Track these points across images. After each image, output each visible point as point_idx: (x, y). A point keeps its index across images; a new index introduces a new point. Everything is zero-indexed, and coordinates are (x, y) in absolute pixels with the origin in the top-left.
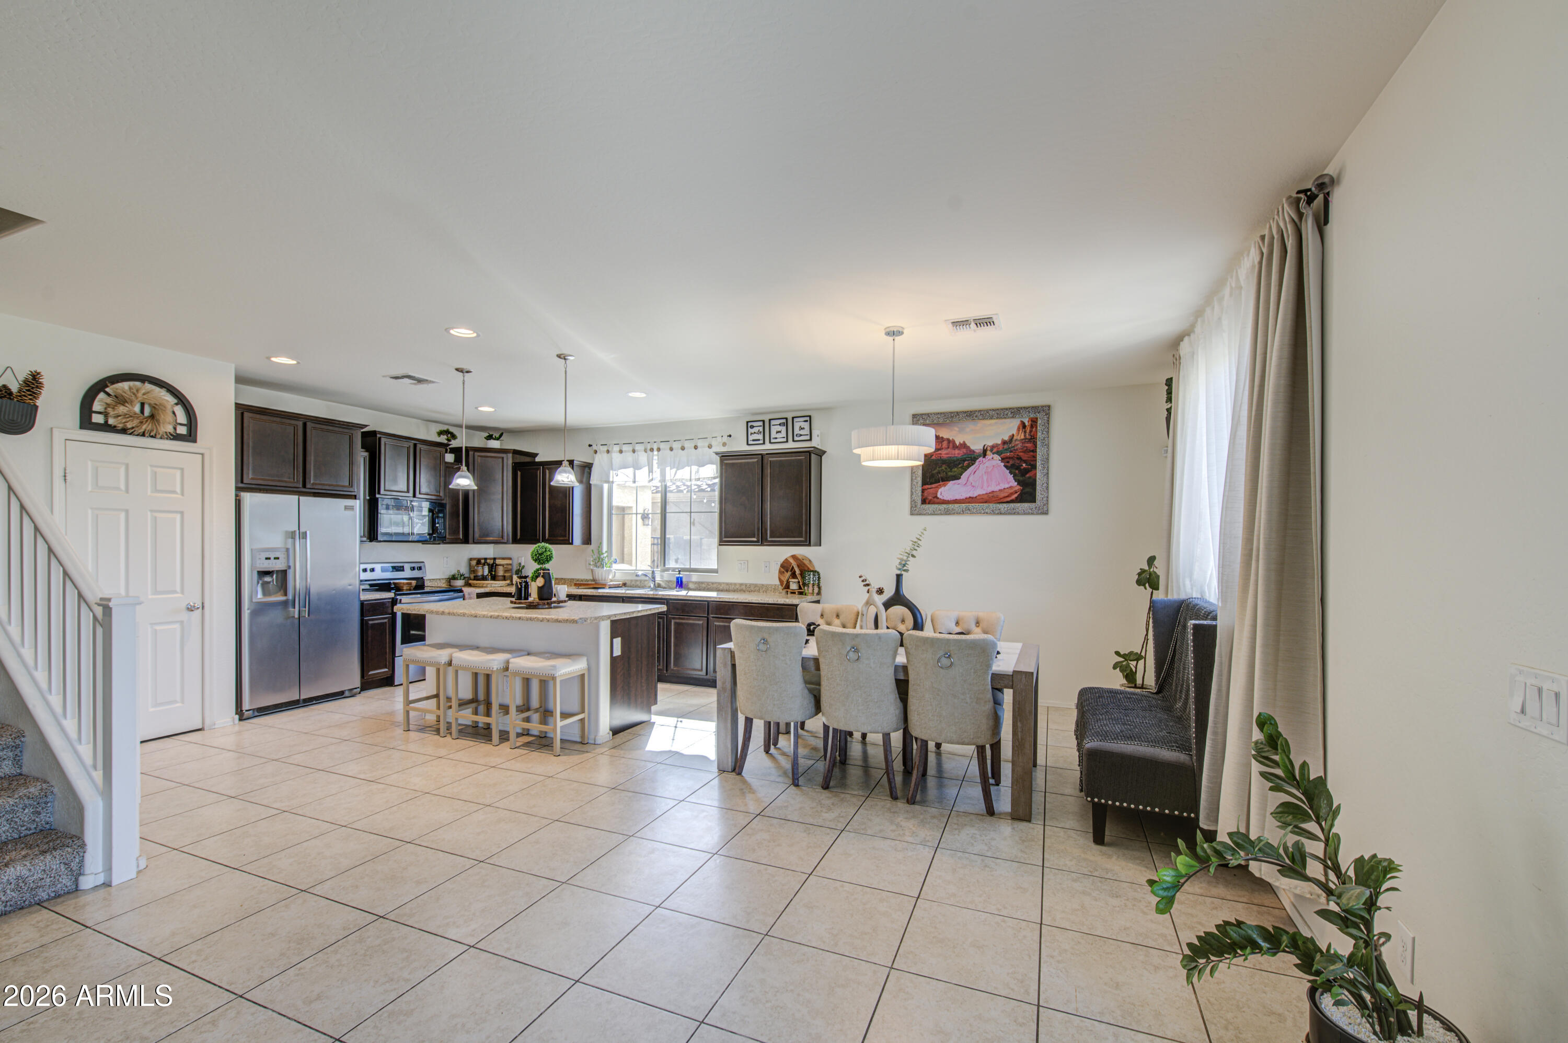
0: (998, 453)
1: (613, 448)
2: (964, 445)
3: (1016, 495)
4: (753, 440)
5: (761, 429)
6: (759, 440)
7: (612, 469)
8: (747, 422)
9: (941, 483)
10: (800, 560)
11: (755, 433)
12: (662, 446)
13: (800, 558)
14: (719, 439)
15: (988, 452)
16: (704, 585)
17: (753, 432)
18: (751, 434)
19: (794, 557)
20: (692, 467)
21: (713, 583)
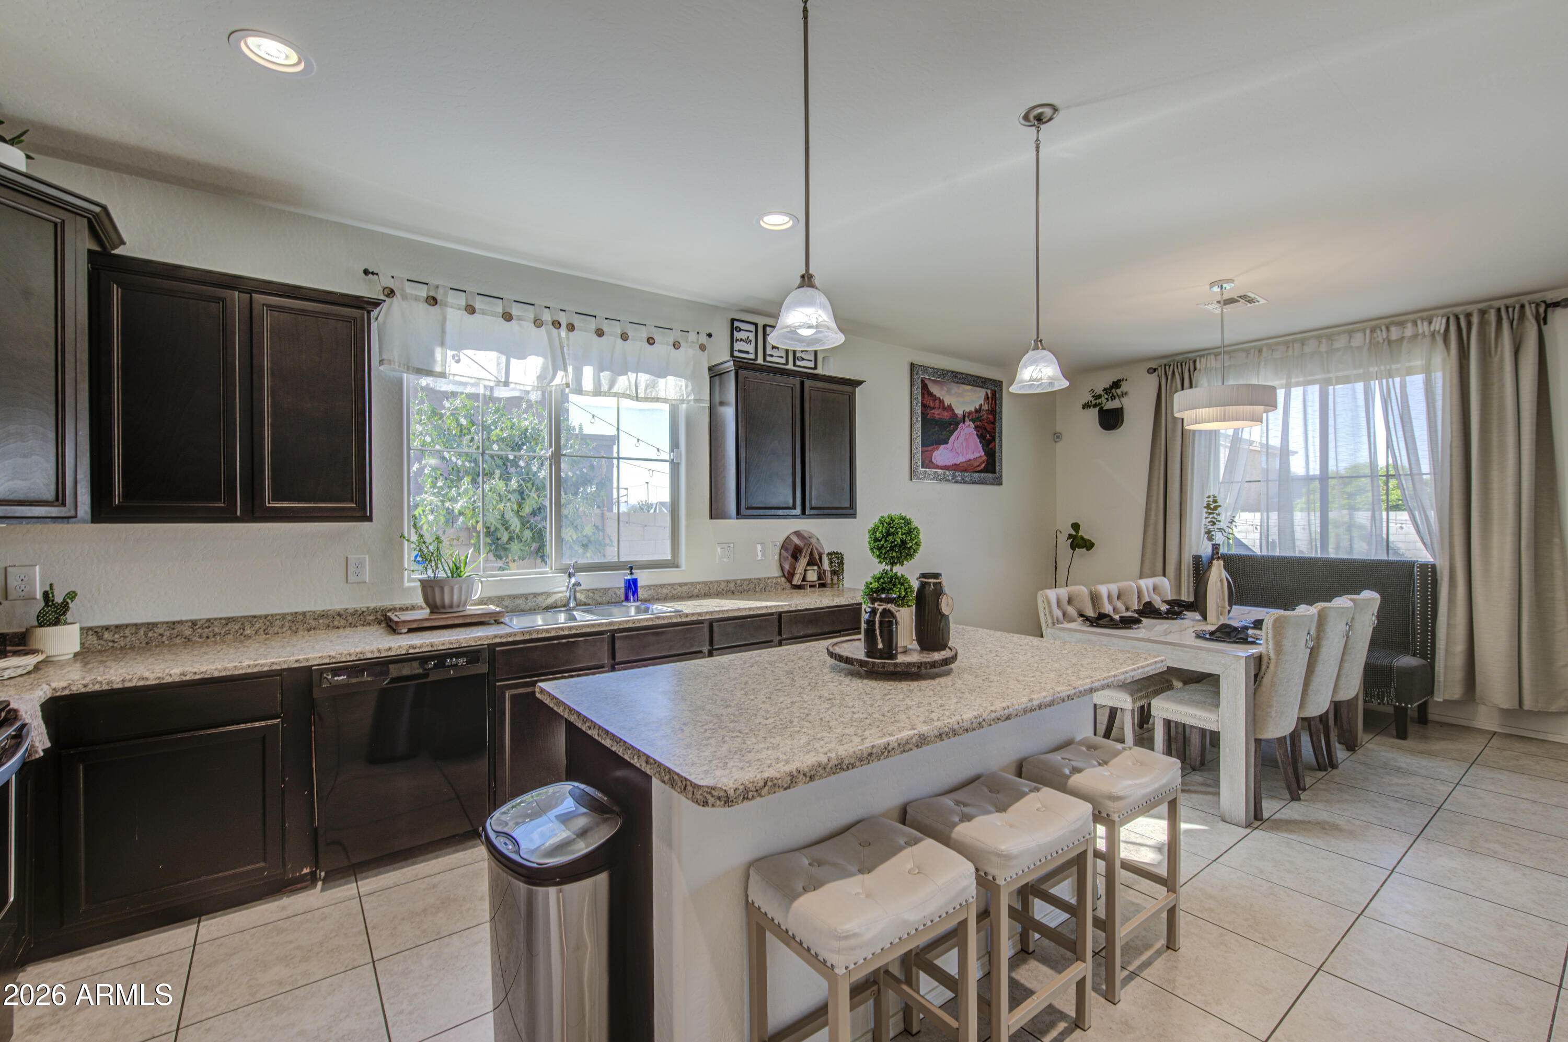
0: (973, 420)
1: (446, 295)
2: (950, 408)
3: (983, 465)
4: (740, 351)
5: (752, 336)
6: (747, 353)
7: (442, 344)
8: (733, 320)
9: (935, 446)
10: (806, 538)
11: (742, 340)
12: (577, 321)
13: (806, 535)
14: (692, 336)
15: (966, 419)
16: (665, 591)
17: (739, 337)
18: (737, 340)
19: (797, 533)
20: (640, 374)
21: (681, 585)
